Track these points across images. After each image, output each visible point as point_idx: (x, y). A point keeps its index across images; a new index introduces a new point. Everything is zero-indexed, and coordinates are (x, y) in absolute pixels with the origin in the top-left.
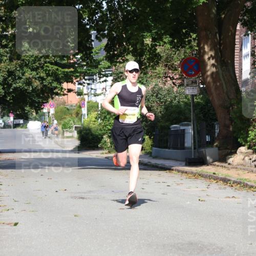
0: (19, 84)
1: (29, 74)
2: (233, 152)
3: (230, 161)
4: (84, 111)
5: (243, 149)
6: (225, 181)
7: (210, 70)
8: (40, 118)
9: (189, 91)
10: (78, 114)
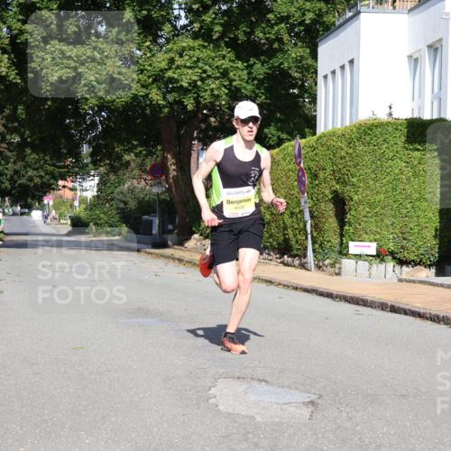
0: (23, 181)
1: (31, 173)
2: (188, 238)
3: (186, 245)
4: (76, 203)
5: (196, 236)
6: (180, 260)
7: (173, 173)
8: (42, 208)
9: (155, 190)
10: (72, 206)
